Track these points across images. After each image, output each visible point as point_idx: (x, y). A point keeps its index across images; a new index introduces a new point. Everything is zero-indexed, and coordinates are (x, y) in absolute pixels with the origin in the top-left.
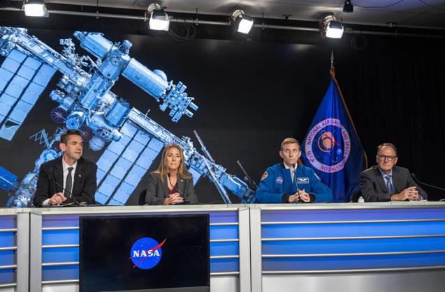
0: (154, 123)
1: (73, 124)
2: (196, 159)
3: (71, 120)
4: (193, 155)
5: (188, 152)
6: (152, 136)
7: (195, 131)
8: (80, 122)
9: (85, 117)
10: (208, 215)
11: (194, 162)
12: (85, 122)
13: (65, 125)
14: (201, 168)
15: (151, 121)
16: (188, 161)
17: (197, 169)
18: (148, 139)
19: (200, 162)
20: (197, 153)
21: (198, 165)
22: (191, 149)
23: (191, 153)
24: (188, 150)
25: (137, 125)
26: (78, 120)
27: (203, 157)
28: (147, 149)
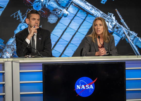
0: (89, 5)
1: (37, 7)
2: (117, 28)
3: (36, 3)
4: (115, 25)
5: (112, 23)
6: (88, 13)
7: (116, 10)
8: (42, 5)
9: (45, 1)
10: (125, 62)
11: (116, 30)
12: (45, 5)
13: (32, 7)
14: (121, 34)
15: (87, 3)
16: (112, 29)
17: (118, 35)
18: (86, 15)
19: (120, 29)
20: (118, 24)
21: (118, 32)
22: (114, 21)
23: (114, 24)
24: (112, 22)
25: (79, 6)
26: (40, 4)
27: (122, 26)
28: (85, 21)
